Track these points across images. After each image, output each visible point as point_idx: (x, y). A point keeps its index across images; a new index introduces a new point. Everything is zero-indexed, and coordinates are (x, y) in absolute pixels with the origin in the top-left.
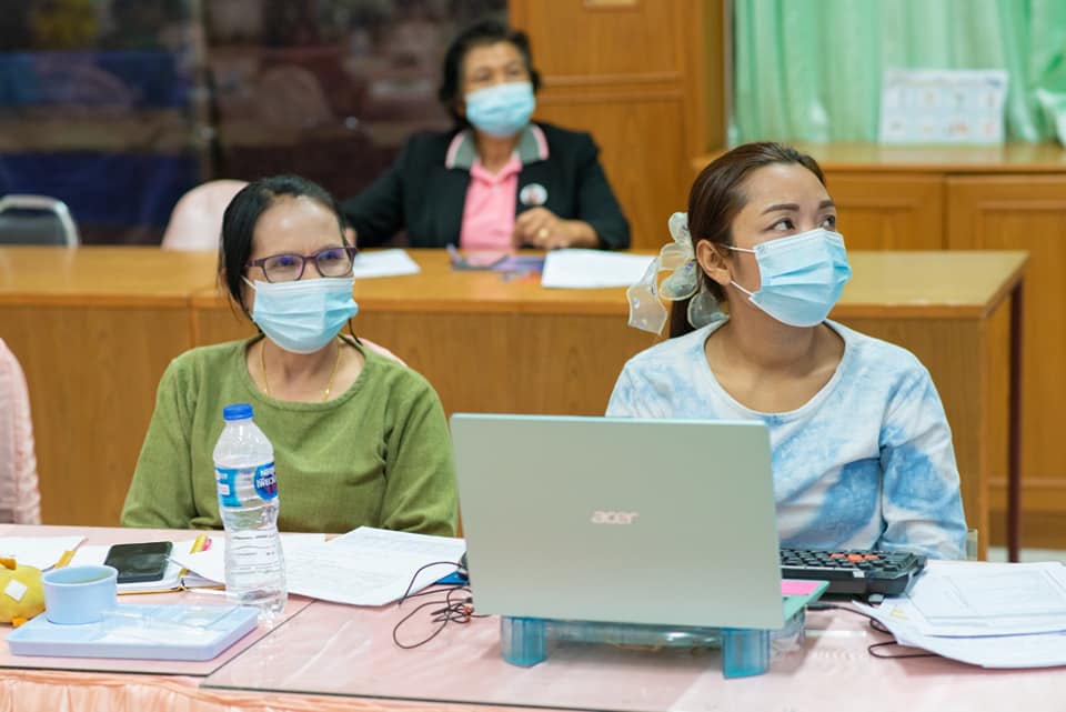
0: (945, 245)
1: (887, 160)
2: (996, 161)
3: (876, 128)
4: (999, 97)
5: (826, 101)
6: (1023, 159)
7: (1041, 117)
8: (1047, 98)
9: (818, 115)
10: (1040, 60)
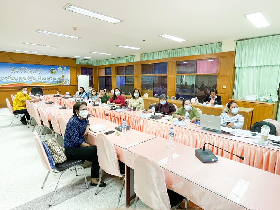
0: (249, 108)
1: (245, 101)
2: (255, 102)
3: (245, 98)
4: (256, 97)
5: (241, 96)
6: (257, 102)
7: (259, 99)
8: (260, 98)
9: (240, 97)
10: (260, 95)
